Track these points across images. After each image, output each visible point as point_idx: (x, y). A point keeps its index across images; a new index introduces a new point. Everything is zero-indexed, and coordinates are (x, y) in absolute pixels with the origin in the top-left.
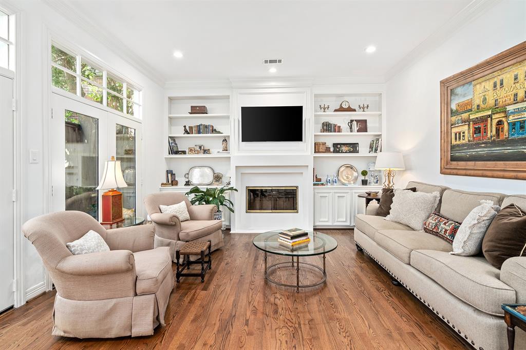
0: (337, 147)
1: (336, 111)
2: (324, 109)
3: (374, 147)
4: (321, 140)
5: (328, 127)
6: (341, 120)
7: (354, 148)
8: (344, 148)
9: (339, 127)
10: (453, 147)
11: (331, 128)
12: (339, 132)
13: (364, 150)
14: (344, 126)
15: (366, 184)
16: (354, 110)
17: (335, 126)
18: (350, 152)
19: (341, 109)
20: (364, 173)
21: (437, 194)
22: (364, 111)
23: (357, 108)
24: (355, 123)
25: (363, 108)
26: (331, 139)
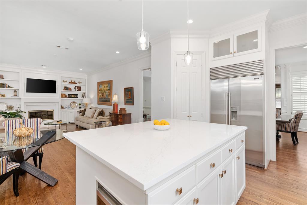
0: (70, 96)
1: (69, 83)
2: (65, 82)
3: (83, 96)
4: (63, 93)
5: (66, 88)
6: (72, 86)
7: (76, 96)
8: (73, 96)
9: (71, 89)
10: (99, 98)
11: (68, 89)
12: (71, 90)
13: (80, 97)
14: (73, 88)
15: (80, 108)
16: (76, 83)
17: (69, 88)
18: (75, 97)
19: (71, 83)
20: (80, 104)
21: (95, 109)
22: (80, 84)
23: (77, 83)
24: (76, 87)
25: (80, 83)
26: (67, 93)
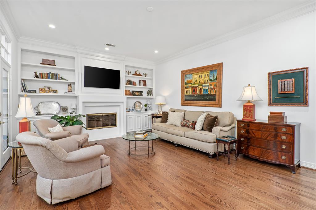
0: (133, 93)
1: (133, 75)
2: (129, 73)
3: (149, 93)
4: (127, 89)
5: (129, 82)
6: (136, 79)
7: (141, 93)
8: (137, 93)
9: (135, 83)
11: (132, 82)
12: (135, 85)
13: (145, 95)
14: (137, 83)
15: (147, 111)
16: (142, 76)
17: (134, 82)
18: (139, 95)
19: (136, 74)
20: (146, 105)
23: (143, 75)
24: (142, 82)
25: (146, 75)
26: (131, 88)
